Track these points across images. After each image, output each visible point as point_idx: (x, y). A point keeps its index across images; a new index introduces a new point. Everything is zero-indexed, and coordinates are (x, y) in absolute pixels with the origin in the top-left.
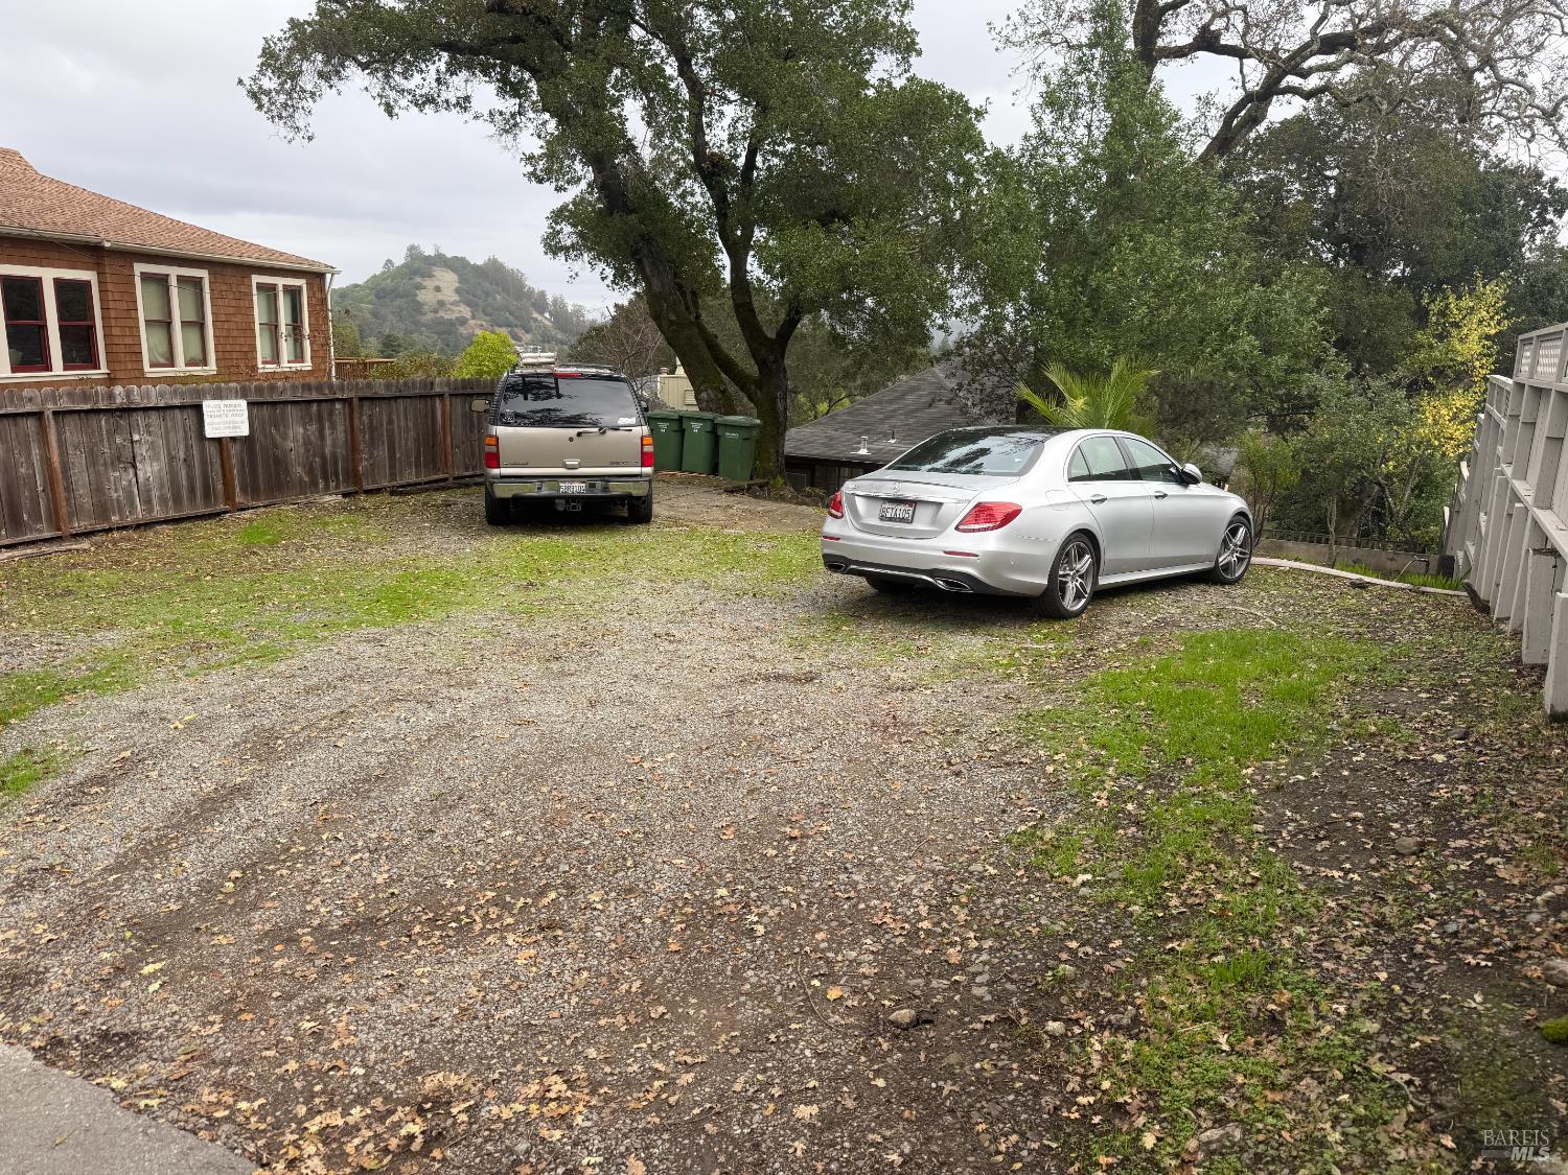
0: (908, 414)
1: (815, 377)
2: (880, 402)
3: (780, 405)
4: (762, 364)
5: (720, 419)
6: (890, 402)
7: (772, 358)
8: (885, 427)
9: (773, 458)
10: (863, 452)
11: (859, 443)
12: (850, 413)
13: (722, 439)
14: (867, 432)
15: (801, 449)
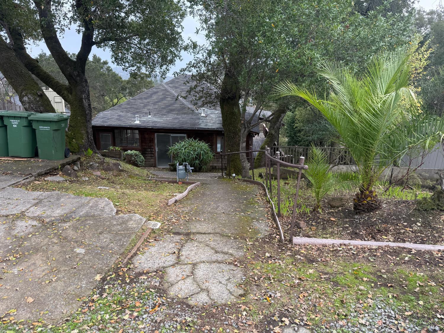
0: (155, 104)
1: (110, 90)
2: (141, 99)
3: (85, 103)
4: (69, 77)
5: (32, 117)
6: (146, 99)
7: (76, 73)
8: (145, 110)
9: (85, 136)
10: (137, 122)
11: (135, 118)
12: (128, 104)
13: (37, 131)
14: (137, 113)
15: (106, 122)
